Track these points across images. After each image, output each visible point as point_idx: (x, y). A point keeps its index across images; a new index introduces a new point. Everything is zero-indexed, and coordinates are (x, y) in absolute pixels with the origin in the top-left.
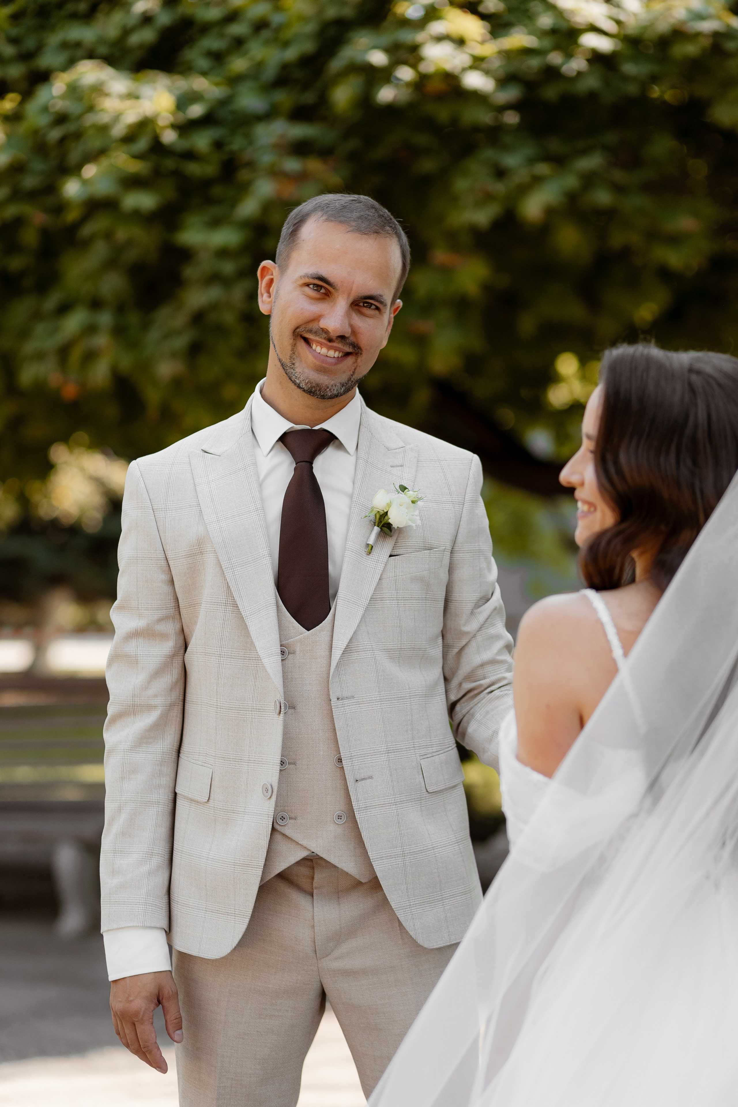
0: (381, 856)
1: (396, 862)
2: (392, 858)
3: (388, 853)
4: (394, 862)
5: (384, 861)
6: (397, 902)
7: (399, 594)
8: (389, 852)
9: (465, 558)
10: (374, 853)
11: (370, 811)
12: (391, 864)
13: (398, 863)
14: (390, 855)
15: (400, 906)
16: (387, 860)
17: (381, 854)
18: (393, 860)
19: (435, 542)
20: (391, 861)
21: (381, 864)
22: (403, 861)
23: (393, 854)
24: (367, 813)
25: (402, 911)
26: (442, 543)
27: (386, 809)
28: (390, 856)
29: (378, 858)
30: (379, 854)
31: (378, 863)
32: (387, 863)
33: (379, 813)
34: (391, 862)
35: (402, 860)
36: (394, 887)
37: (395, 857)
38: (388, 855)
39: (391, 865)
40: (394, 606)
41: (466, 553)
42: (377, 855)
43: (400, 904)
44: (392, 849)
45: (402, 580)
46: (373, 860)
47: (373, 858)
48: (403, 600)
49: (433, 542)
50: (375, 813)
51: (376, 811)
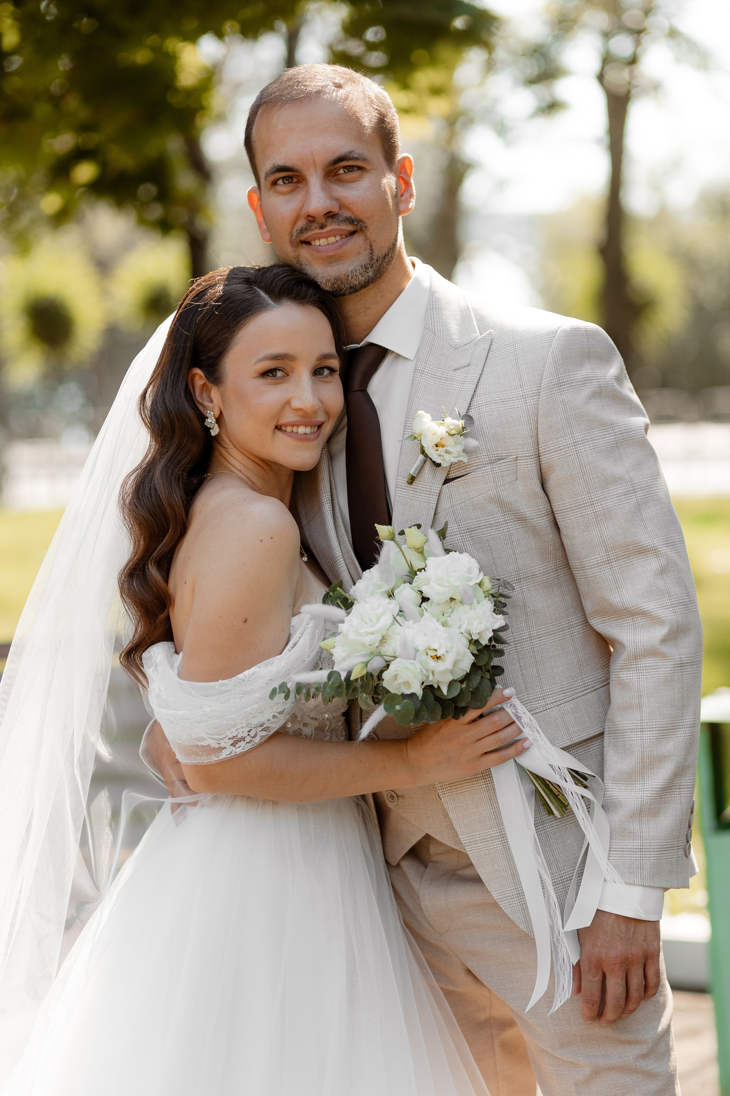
0: (475, 840)
1: (494, 845)
2: (488, 841)
3: (482, 835)
4: (491, 846)
5: (478, 845)
6: (500, 891)
7: (461, 526)
8: (484, 835)
9: (554, 459)
10: (466, 836)
11: (455, 789)
12: (488, 848)
13: (496, 846)
14: (485, 837)
15: (504, 896)
16: (482, 844)
17: (474, 837)
18: (490, 844)
19: (504, 452)
20: (487, 844)
21: (475, 848)
22: (503, 843)
23: (489, 836)
24: (452, 791)
25: (508, 901)
26: (512, 451)
27: (473, 784)
28: (486, 839)
29: (471, 842)
30: (471, 837)
31: (471, 848)
32: (482, 847)
33: (466, 790)
34: (487, 846)
35: (501, 842)
36: (495, 875)
37: (492, 840)
38: (483, 838)
39: (487, 850)
40: (457, 542)
41: (554, 452)
42: (469, 838)
43: (504, 894)
44: (487, 831)
45: (461, 509)
46: (465, 845)
47: (465, 842)
48: (468, 532)
49: (500, 452)
50: (461, 790)
51: (463, 788)
